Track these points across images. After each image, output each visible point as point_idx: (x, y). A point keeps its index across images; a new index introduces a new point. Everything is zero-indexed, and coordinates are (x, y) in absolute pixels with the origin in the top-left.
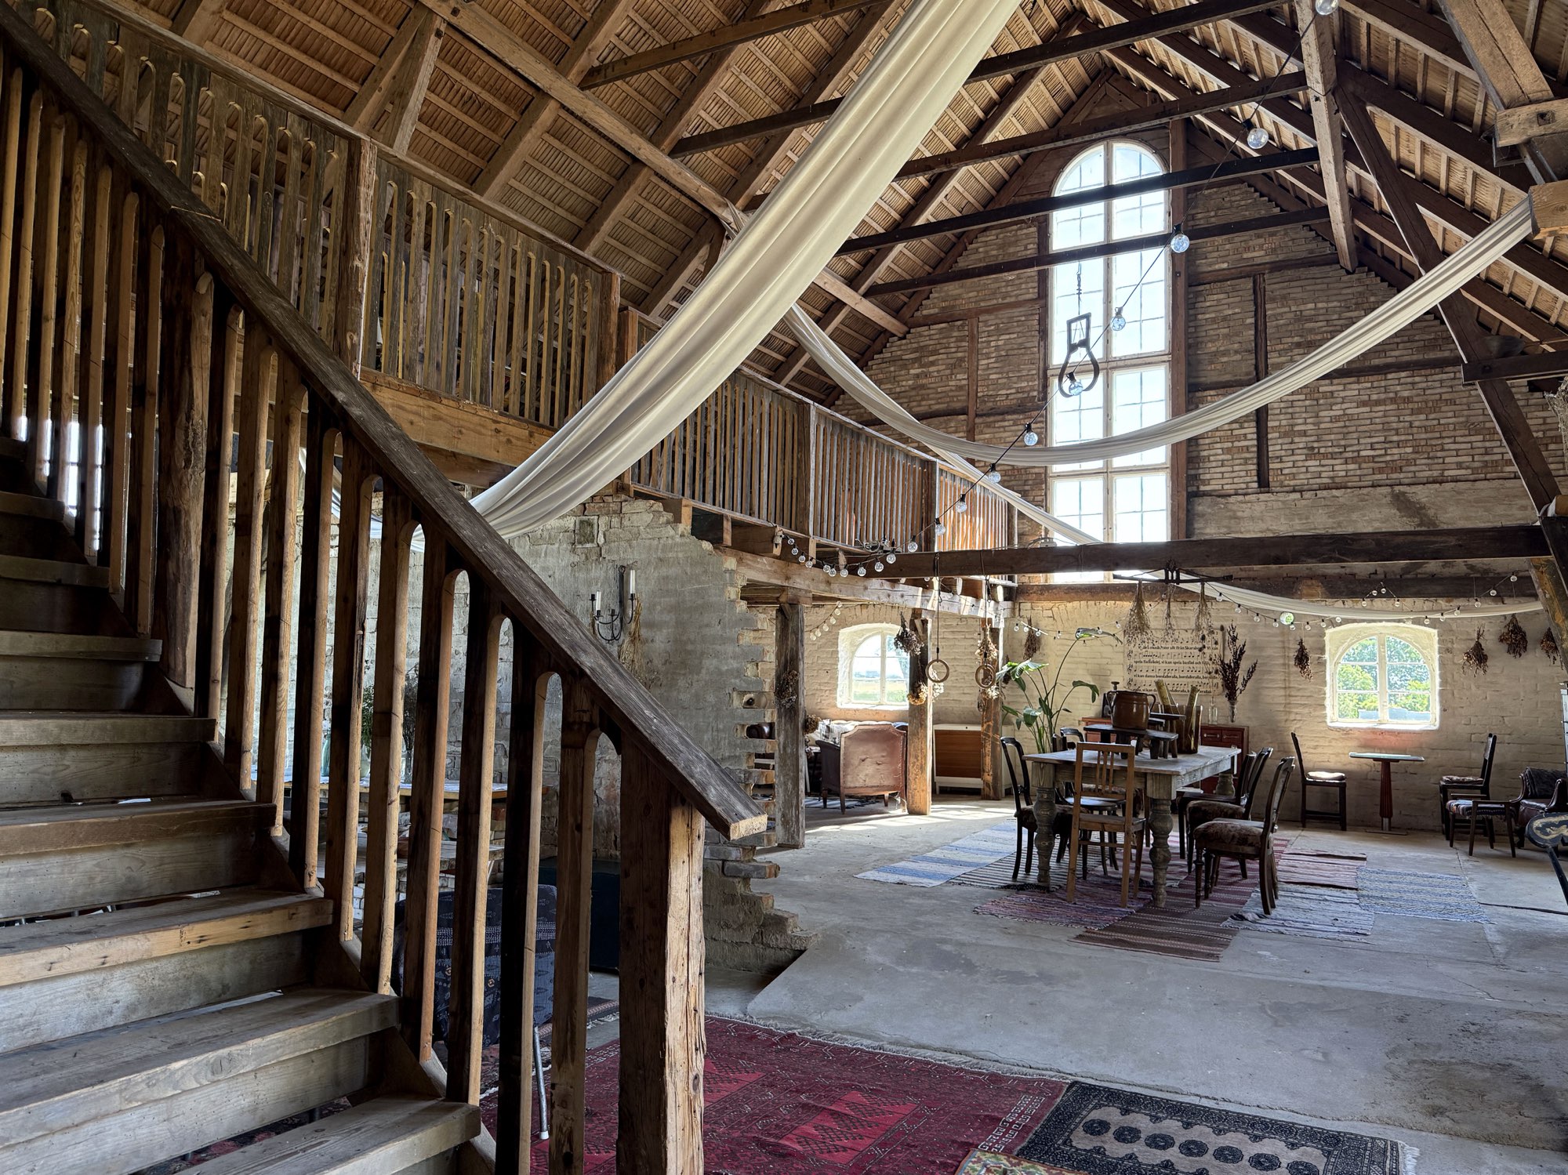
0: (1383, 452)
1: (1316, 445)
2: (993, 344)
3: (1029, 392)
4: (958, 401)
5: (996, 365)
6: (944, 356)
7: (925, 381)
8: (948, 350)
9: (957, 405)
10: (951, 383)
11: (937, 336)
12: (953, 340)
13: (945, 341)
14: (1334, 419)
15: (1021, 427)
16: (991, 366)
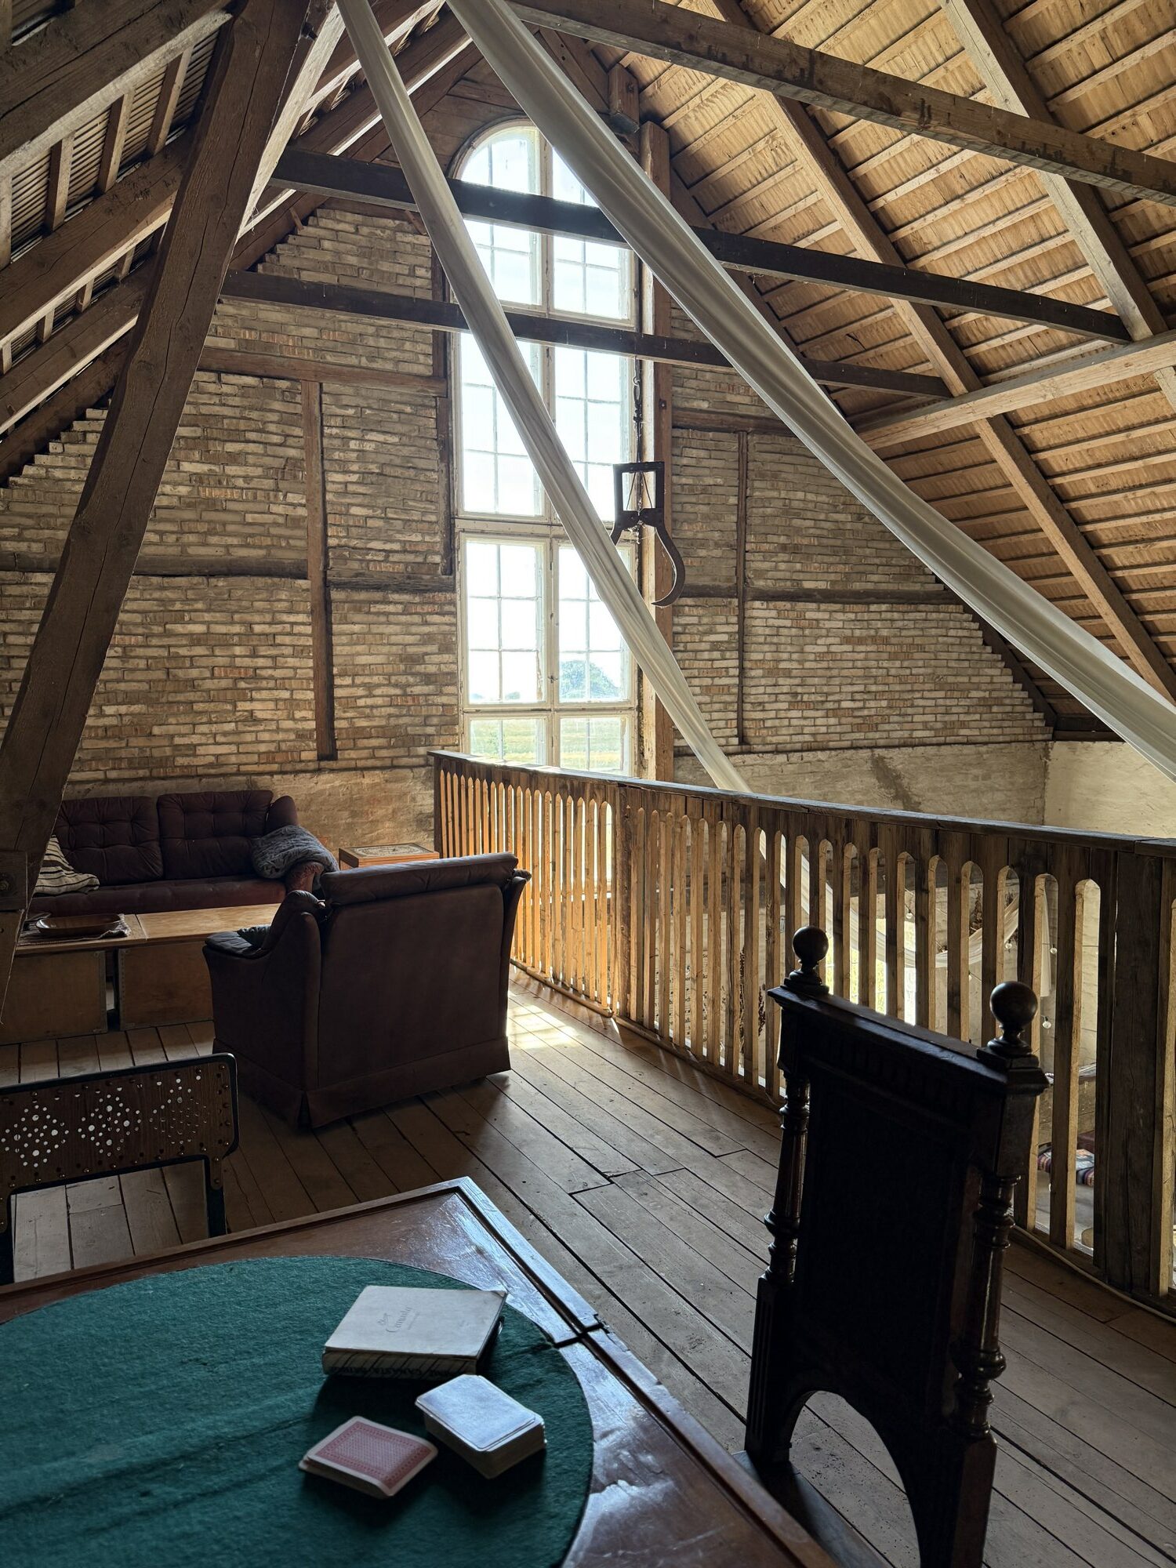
0: (860, 704)
1: (799, 690)
2: (353, 445)
3: (426, 554)
4: (290, 547)
5: (361, 489)
6: (259, 449)
7: (216, 493)
8: (263, 437)
9: (288, 556)
10: (274, 508)
11: (237, 401)
12: (275, 417)
13: (254, 415)
14: (820, 657)
15: (417, 619)
16: (351, 488)
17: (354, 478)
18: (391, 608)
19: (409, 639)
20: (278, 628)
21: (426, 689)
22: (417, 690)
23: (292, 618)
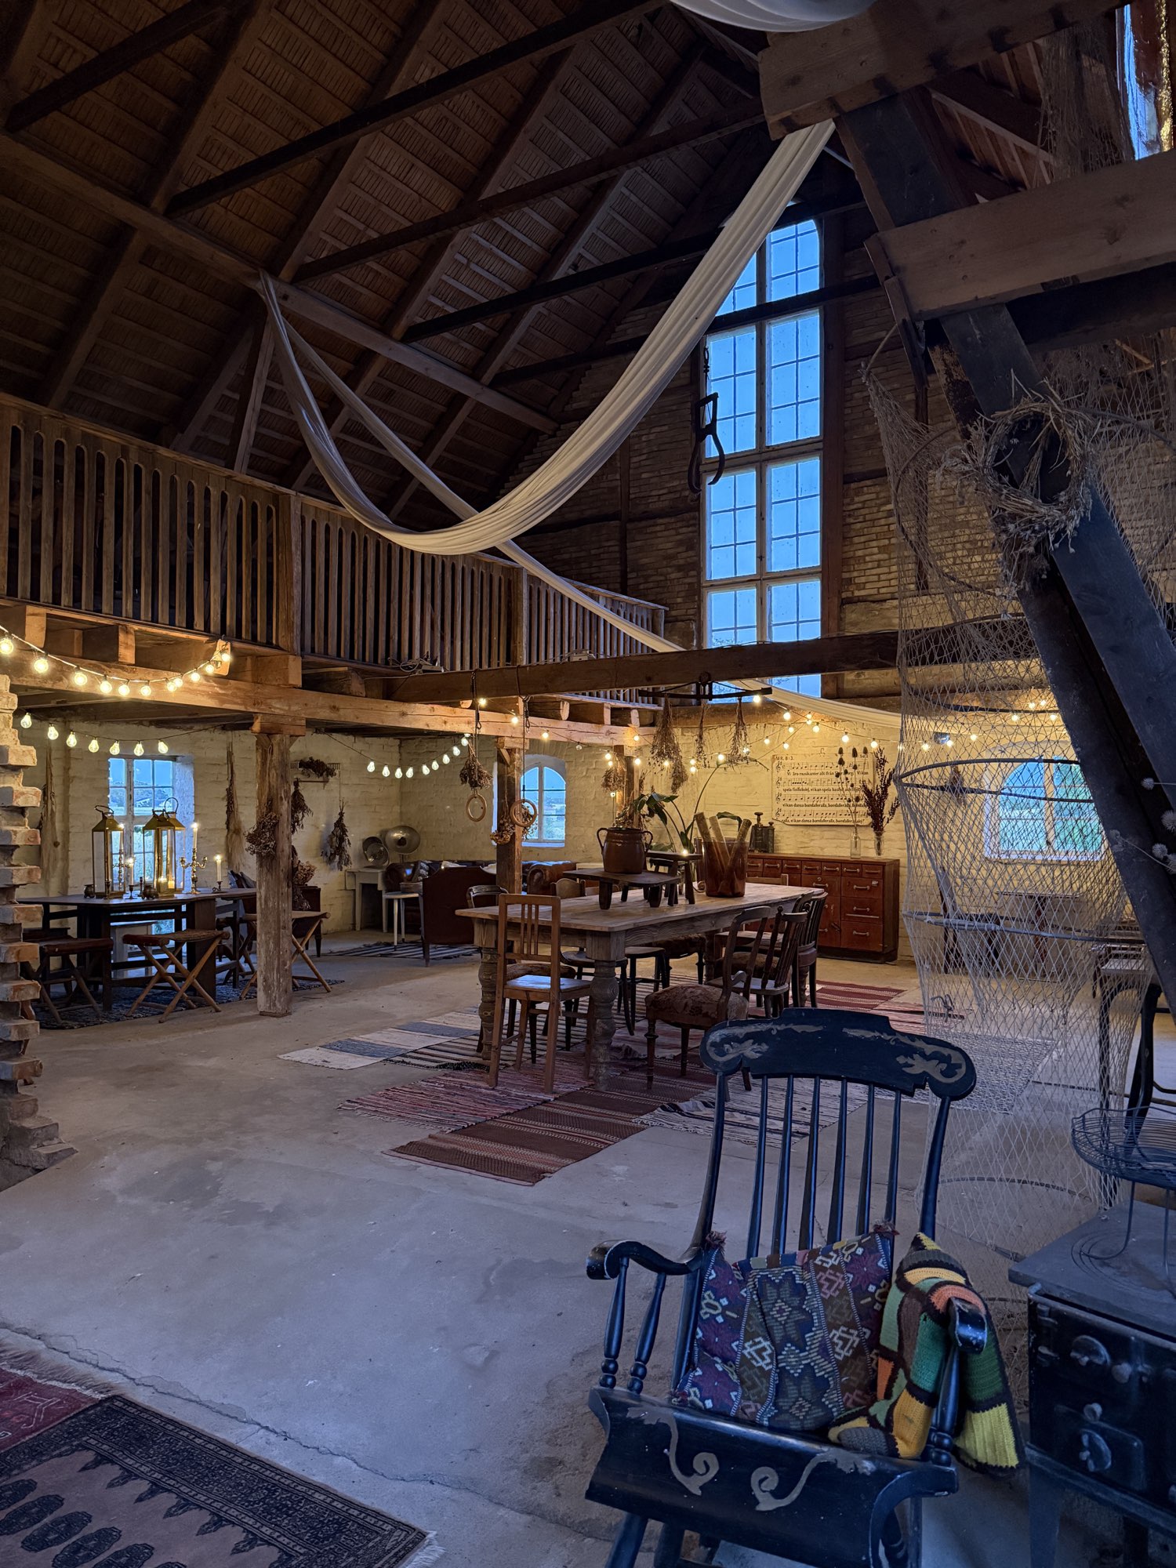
3: (681, 492)
4: (611, 504)
5: (648, 462)
9: (610, 510)
10: (602, 485)
15: (673, 532)
16: (643, 463)
17: (644, 457)
18: (658, 528)
19: (669, 545)
20: (602, 550)
21: (679, 575)
22: (673, 576)
23: (609, 544)
